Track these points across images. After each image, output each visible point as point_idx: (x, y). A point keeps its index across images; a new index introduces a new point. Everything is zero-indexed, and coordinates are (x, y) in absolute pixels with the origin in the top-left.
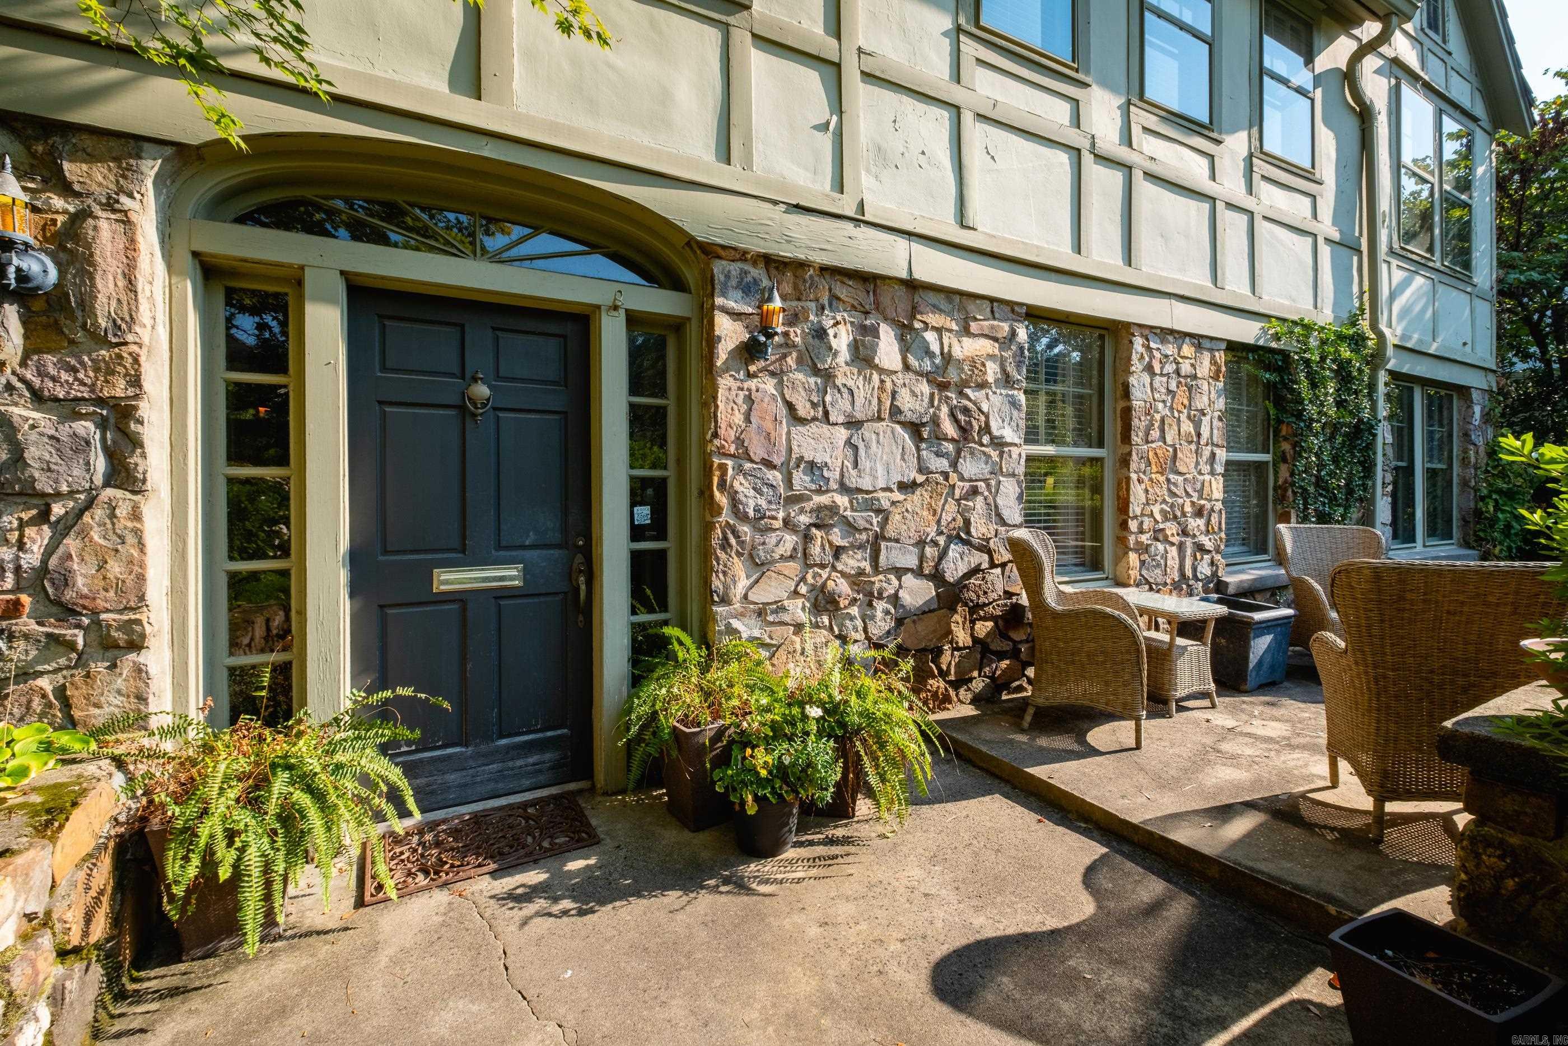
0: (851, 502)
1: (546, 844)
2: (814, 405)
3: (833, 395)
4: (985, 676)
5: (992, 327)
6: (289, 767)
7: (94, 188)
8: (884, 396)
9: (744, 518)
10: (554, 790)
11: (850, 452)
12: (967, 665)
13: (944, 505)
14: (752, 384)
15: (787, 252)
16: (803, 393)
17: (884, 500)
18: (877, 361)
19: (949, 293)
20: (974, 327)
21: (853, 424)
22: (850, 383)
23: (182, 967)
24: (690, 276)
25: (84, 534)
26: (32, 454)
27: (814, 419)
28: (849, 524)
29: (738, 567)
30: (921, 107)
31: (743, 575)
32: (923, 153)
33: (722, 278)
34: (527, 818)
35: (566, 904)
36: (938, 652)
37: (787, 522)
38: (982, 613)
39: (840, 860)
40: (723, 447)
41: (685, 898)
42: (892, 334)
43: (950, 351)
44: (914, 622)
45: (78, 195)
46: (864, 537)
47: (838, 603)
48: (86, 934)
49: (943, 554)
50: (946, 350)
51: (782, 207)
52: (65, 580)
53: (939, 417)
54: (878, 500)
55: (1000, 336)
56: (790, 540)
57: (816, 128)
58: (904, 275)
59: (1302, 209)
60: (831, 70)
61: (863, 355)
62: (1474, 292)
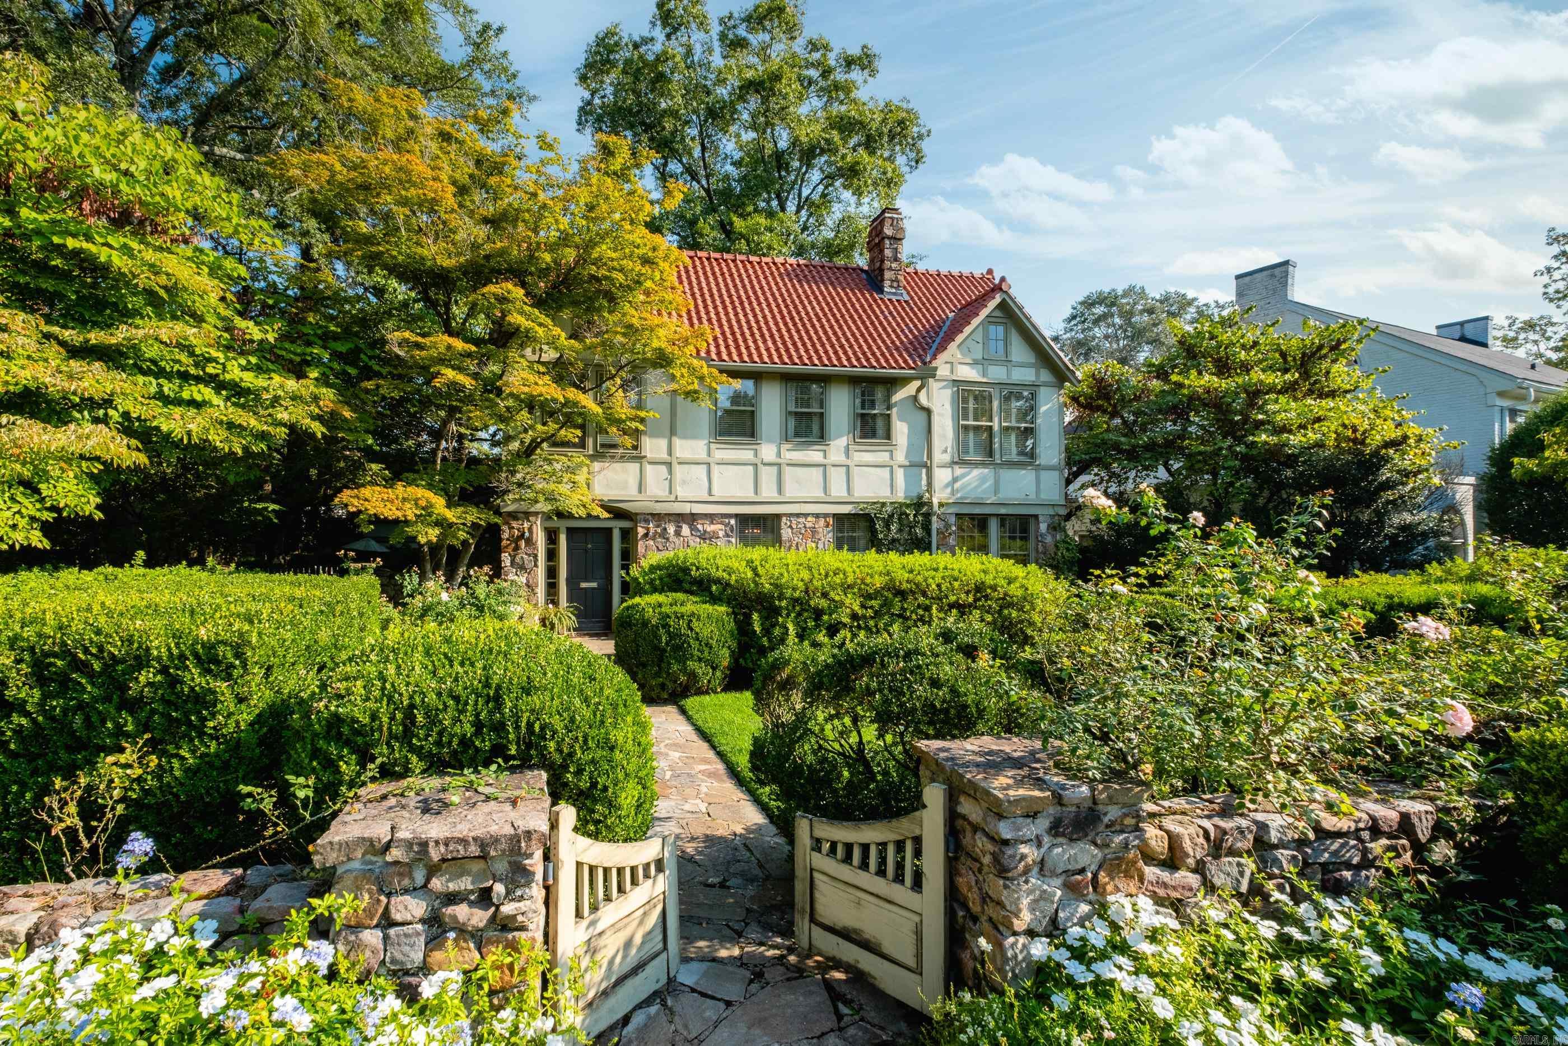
2: (663, 546)
3: (669, 544)
5: (722, 521)
7: (533, 521)
14: (647, 542)
15: (655, 512)
16: (661, 544)
18: (682, 534)
19: (705, 515)
20: (715, 522)
22: (674, 540)
24: (633, 520)
26: (525, 562)
30: (696, 467)
32: (697, 478)
33: (639, 520)
42: (687, 527)
43: (706, 530)
45: (531, 523)
51: (654, 502)
55: (725, 523)
57: (665, 480)
58: (690, 512)
59: (883, 457)
60: (669, 465)
61: (678, 533)
62: (1039, 468)
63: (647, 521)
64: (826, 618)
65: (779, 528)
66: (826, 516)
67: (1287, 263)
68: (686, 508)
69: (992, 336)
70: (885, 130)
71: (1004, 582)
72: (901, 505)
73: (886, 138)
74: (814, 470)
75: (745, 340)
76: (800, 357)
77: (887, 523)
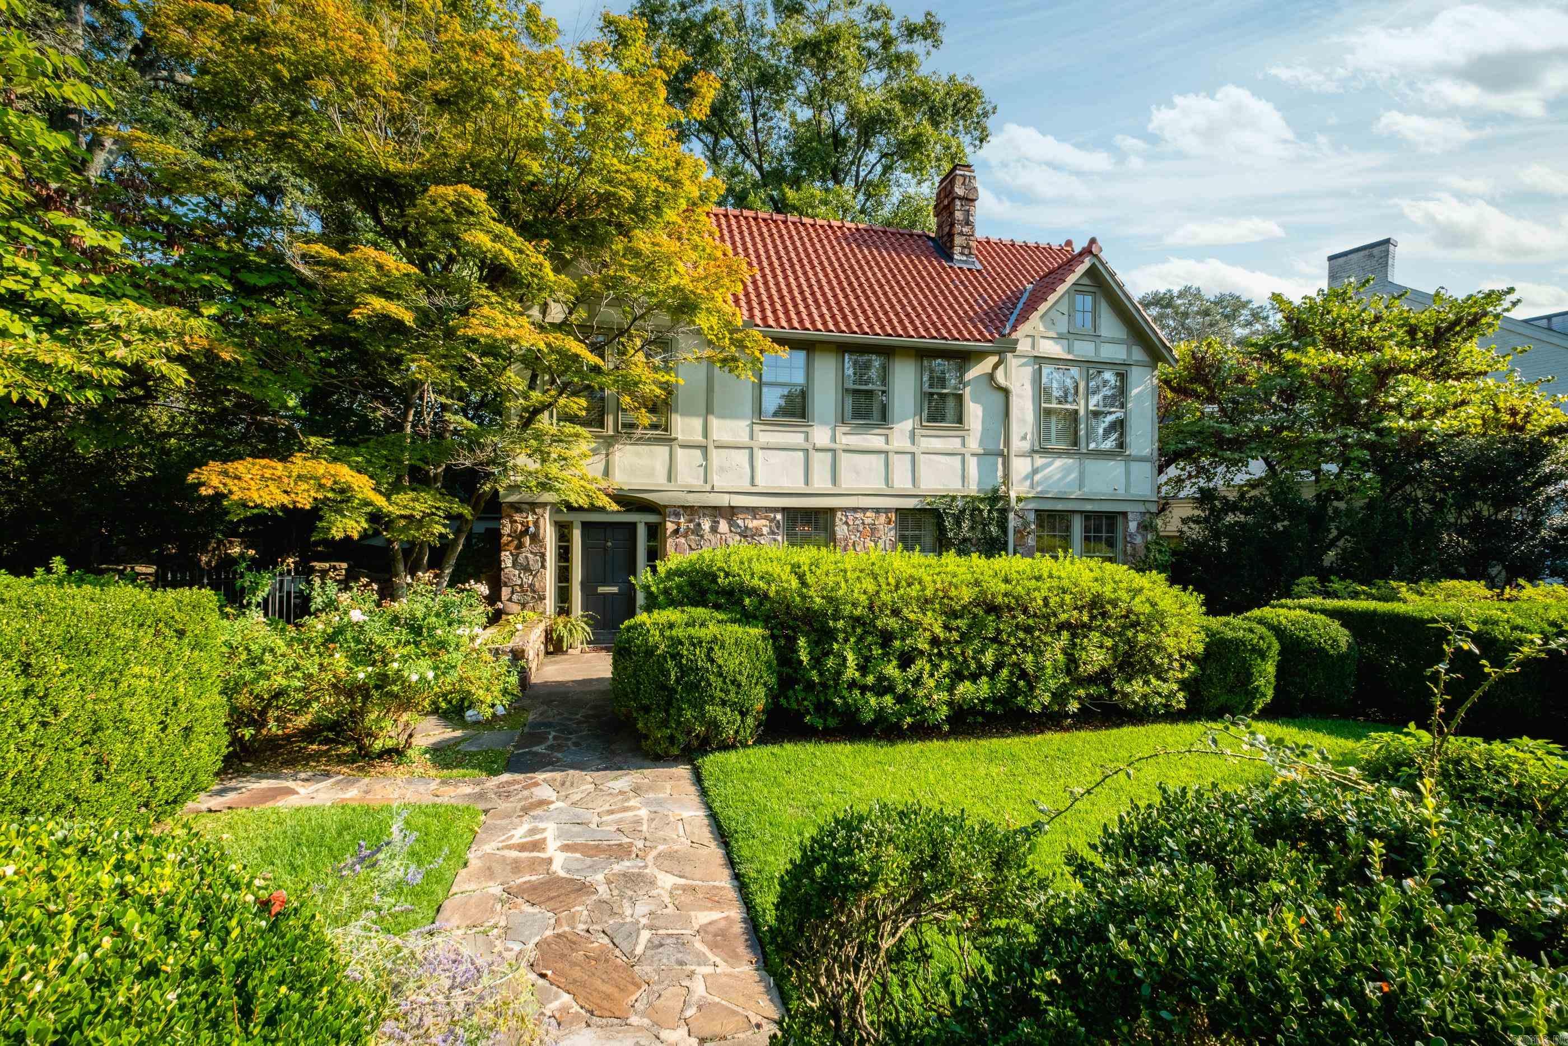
2: (697, 545)
3: (704, 542)
5: (766, 516)
7: (540, 514)
8: (722, 541)
14: (677, 540)
15: (687, 504)
16: (694, 542)
18: (719, 531)
19: (747, 508)
20: (758, 517)
22: (709, 538)
25: (537, 578)
26: (530, 563)
30: (736, 451)
32: (737, 466)
33: (669, 513)
42: (725, 522)
43: (748, 526)
45: (537, 515)
51: (687, 492)
52: (534, 586)
55: (769, 519)
57: (699, 466)
58: (728, 505)
59: (955, 444)
60: (704, 449)
61: (714, 530)
62: (1129, 459)
63: (677, 515)
64: (897, 643)
65: (833, 525)
66: (887, 510)
67: (1387, 241)
68: (724, 501)
69: (1079, 306)
70: (950, 102)
71: (1125, 596)
72: (974, 499)
73: (950, 111)
74: (873, 457)
75: (796, 306)
76: (860, 325)
77: (958, 520)
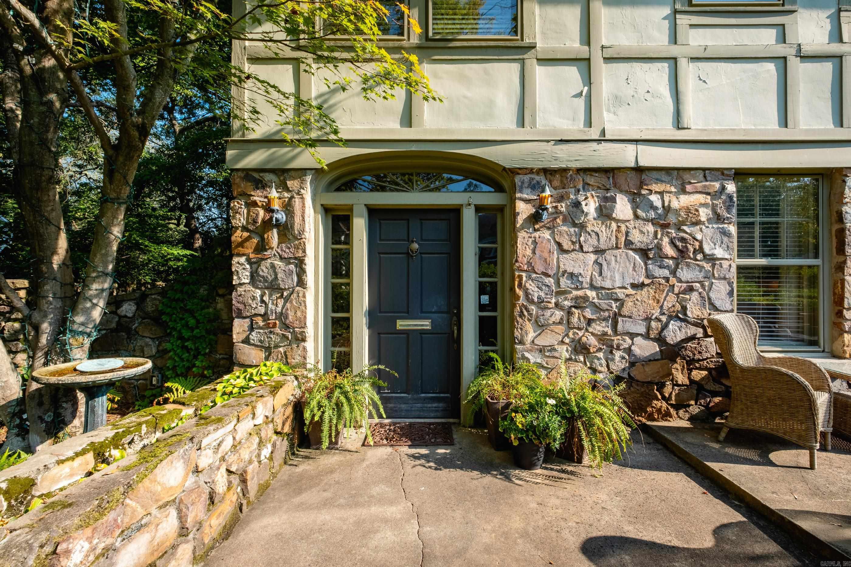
0: (597, 295)
1: (433, 440)
2: (573, 243)
3: (585, 237)
4: (701, 405)
5: (705, 186)
6: (341, 388)
7: (295, 188)
8: (620, 235)
9: (532, 302)
10: (443, 420)
11: (597, 268)
12: (685, 395)
13: (666, 297)
14: (537, 234)
15: (555, 165)
16: (567, 237)
17: (620, 293)
18: (614, 215)
19: (668, 170)
20: (689, 188)
21: (599, 252)
22: (596, 229)
23: (310, 450)
24: (506, 184)
25: (291, 302)
26: (279, 276)
27: (574, 250)
28: (596, 306)
29: (529, 327)
30: (646, 66)
31: (531, 331)
32: (648, 92)
33: (520, 184)
34: (429, 429)
35: (432, 464)
36: (661, 386)
37: (557, 305)
38: (697, 365)
39: (563, 480)
40: (520, 266)
41: (480, 475)
42: (626, 199)
43: (669, 205)
44: (643, 365)
45: (291, 191)
46: (607, 314)
47: (589, 349)
48: (282, 429)
49: (665, 326)
50: (666, 204)
51: (553, 143)
52: (287, 317)
53: (661, 245)
54: (616, 293)
55: (711, 191)
56: (559, 314)
57: (575, 96)
58: (632, 165)
60: (584, 63)
61: (605, 213)
